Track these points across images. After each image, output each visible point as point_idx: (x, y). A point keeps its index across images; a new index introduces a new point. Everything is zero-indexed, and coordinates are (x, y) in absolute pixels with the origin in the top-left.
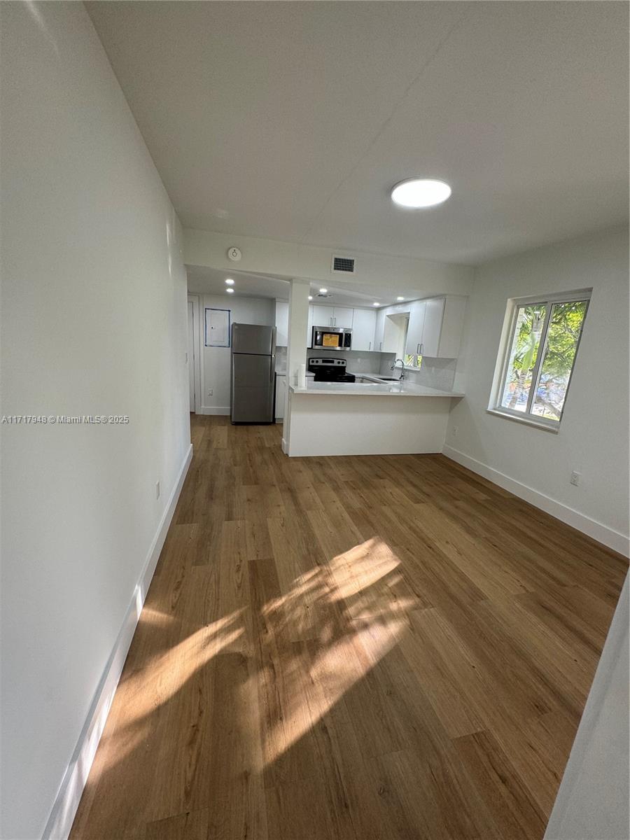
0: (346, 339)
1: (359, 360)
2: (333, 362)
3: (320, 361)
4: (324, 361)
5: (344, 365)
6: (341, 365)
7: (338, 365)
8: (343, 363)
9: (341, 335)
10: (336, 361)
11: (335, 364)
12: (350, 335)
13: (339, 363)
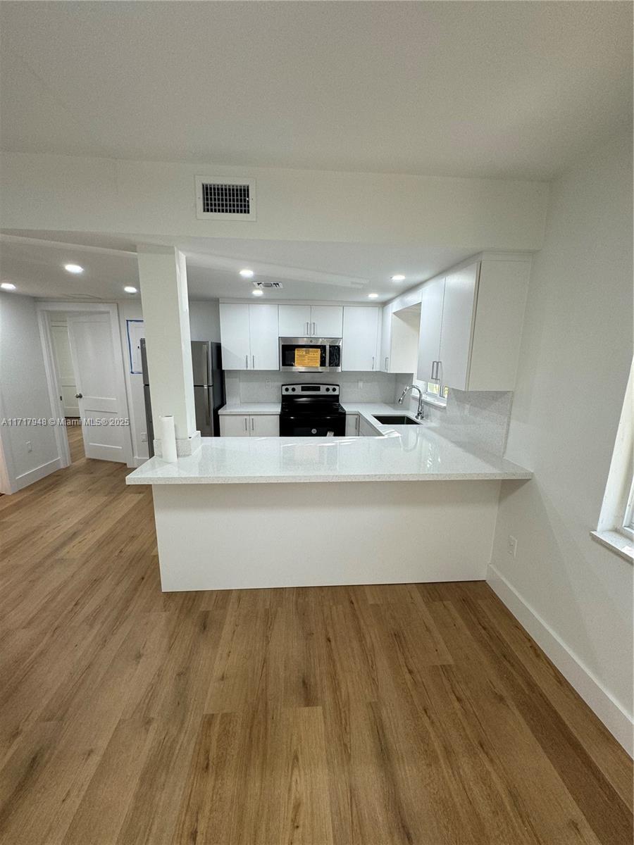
0: (332, 354)
1: (361, 384)
2: (318, 389)
3: (298, 388)
4: (303, 389)
5: (336, 393)
6: (331, 393)
7: (326, 393)
8: (334, 390)
9: (323, 348)
10: (323, 388)
11: (323, 392)
12: (338, 347)
13: (328, 390)
